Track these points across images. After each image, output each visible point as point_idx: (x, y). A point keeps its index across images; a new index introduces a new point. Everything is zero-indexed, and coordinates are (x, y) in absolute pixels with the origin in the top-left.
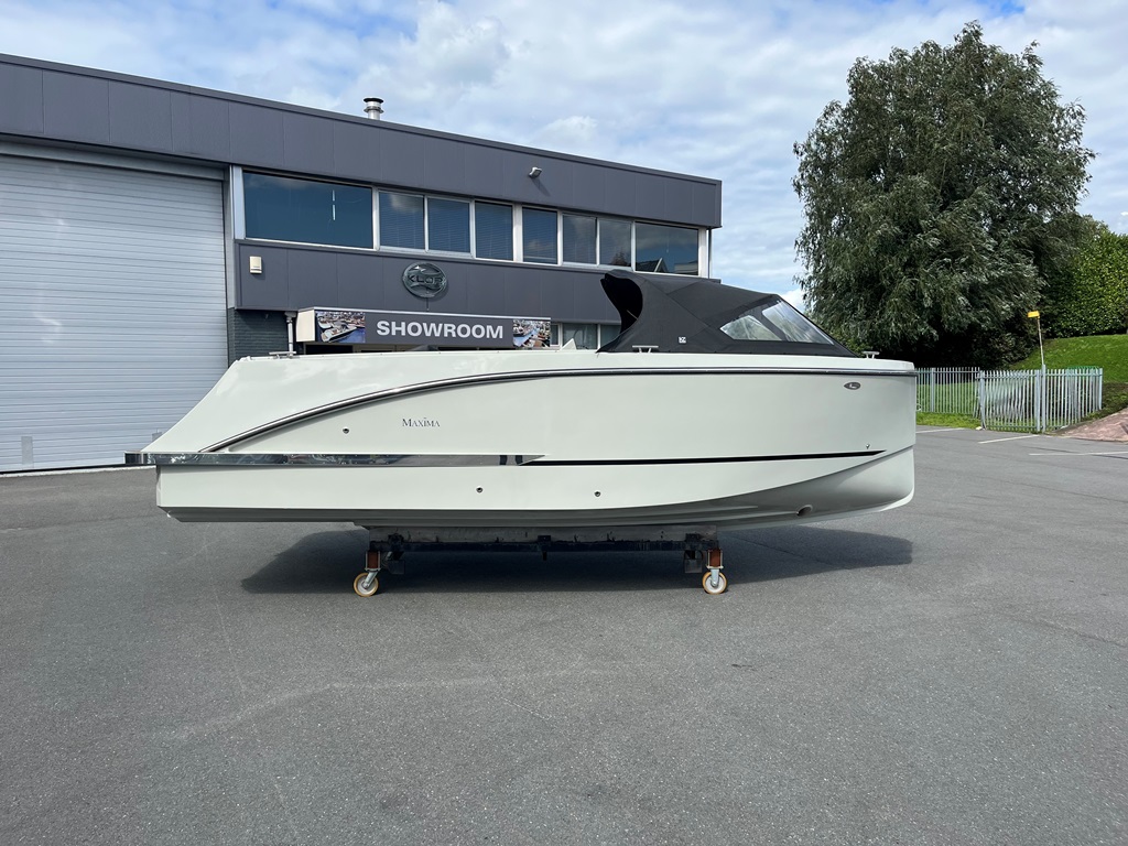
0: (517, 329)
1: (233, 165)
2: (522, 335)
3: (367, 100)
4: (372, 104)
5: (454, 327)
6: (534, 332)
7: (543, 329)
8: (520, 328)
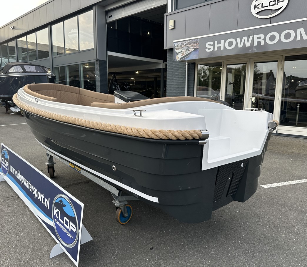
5: (263, 36)
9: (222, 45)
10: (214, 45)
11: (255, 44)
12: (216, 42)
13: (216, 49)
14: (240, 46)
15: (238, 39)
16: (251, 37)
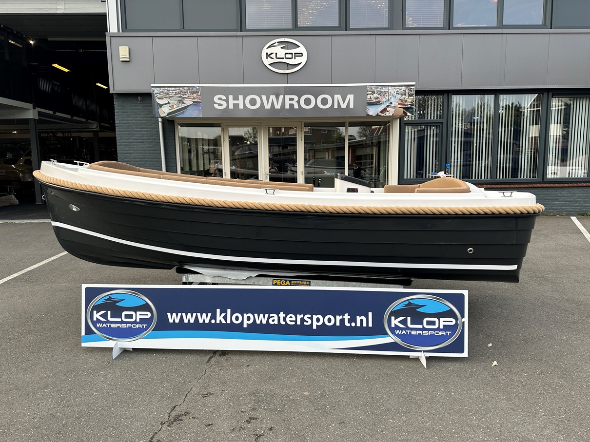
0: (372, 97)
2: (377, 103)
5: (296, 98)
6: (392, 100)
7: (405, 95)
8: (376, 95)
9: (240, 102)
10: (227, 101)
11: (287, 107)
12: (231, 97)
13: (231, 107)
14: (268, 106)
15: (264, 97)
16: (281, 97)
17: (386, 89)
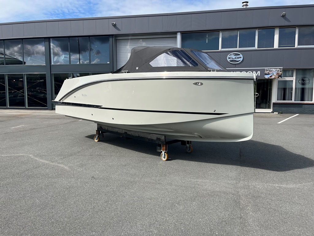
1: (178, 32)
3: (243, 3)
4: (245, 4)
6: (274, 73)
7: (279, 71)
8: (268, 71)
17: (272, 70)
